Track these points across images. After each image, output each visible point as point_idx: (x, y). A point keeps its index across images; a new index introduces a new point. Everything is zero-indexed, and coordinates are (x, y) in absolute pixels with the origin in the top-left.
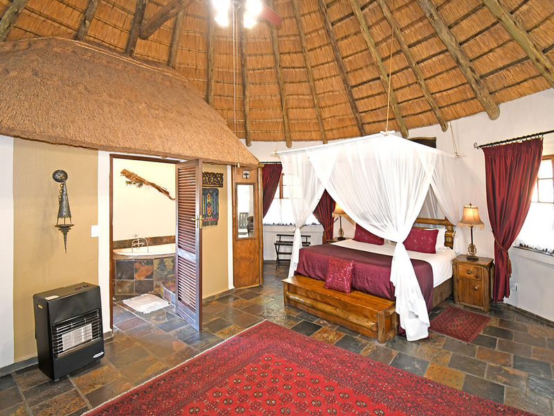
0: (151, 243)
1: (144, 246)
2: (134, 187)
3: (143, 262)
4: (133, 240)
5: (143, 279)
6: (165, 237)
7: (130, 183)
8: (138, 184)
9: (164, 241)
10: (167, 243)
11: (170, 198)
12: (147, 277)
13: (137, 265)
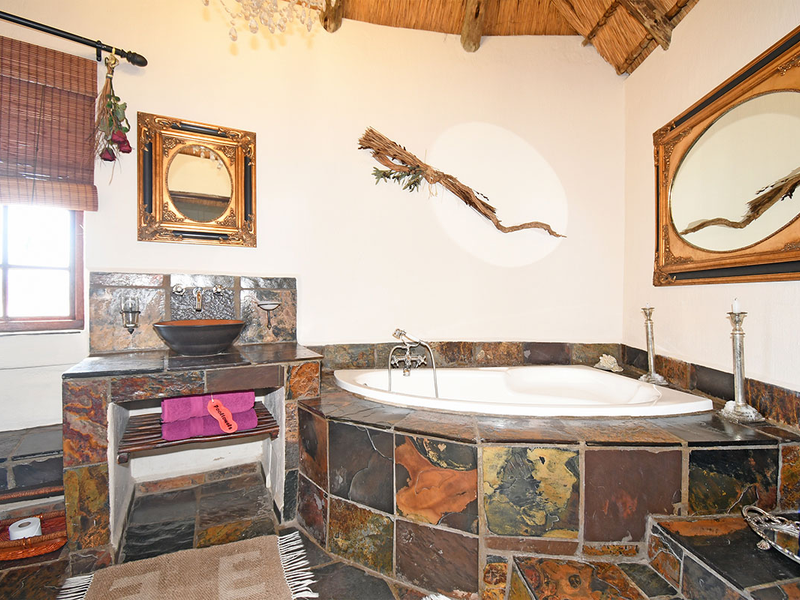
0: (442, 359)
1: (423, 365)
2: (394, 188)
3: (434, 446)
4: (391, 345)
5: (429, 521)
6: (483, 345)
7: (386, 175)
8: (407, 179)
9: (480, 355)
10: (487, 364)
11: (498, 226)
12: (448, 520)
13: (406, 453)
